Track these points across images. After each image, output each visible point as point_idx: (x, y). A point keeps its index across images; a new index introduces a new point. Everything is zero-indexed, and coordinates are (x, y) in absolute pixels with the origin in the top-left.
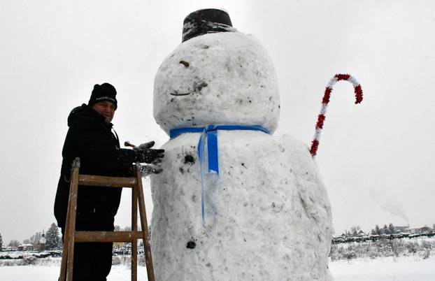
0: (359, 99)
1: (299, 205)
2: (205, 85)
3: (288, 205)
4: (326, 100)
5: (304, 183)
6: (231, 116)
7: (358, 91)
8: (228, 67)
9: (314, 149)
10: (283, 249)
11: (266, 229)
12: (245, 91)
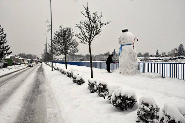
0: (137, 41)
1: (129, 53)
2: (120, 41)
3: (128, 53)
4: (134, 41)
5: (130, 51)
6: (124, 44)
7: (137, 39)
8: (122, 39)
9: (133, 47)
10: (127, 58)
11: (125, 55)
12: (124, 42)
